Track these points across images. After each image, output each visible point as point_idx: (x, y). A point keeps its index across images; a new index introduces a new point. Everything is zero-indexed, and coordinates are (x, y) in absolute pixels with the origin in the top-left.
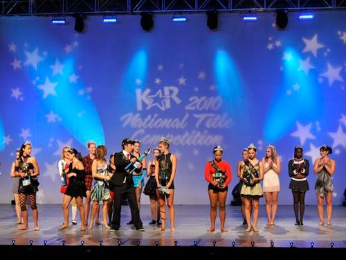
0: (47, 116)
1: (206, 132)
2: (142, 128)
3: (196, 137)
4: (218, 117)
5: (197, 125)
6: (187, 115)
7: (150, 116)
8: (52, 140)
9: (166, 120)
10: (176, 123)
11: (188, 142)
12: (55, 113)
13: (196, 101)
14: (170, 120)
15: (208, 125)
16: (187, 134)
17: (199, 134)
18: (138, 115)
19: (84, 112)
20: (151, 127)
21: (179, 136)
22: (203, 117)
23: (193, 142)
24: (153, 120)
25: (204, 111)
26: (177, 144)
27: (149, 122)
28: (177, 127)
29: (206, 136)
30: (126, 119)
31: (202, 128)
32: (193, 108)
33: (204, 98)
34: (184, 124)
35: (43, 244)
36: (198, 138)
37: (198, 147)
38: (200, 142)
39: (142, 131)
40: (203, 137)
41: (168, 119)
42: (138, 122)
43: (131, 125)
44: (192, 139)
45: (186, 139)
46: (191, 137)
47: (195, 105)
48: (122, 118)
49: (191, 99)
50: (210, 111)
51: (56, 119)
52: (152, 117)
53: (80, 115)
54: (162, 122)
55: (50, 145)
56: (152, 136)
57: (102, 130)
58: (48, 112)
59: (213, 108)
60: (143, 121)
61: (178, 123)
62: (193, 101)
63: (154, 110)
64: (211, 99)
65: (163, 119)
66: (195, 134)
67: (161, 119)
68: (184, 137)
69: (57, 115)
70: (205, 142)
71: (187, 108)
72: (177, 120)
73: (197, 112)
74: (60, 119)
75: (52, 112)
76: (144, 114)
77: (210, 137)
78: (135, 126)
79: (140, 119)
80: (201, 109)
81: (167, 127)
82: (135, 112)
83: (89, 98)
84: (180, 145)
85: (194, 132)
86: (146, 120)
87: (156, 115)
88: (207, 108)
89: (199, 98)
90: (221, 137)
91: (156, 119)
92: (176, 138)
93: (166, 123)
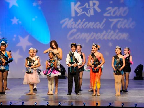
0: (12, 20)
1: (117, 31)
2: (75, 28)
3: (110, 34)
4: (126, 21)
5: (111, 26)
6: (105, 20)
7: (80, 21)
8: (15, 36)
9: (91, 23)
10: (97, 25)
11: (105, 37)
12: (17, 18)
13: (111, 10)
14: (94, 23)
15: (119, 26)
16: (104, 32)
17: (112, 32)
18: (72, 20)
19: (36, 17)
20: (81, 28)
21: (99, 34)
22: (115, 20)
23: (109, 38)
24: (82, 23)
25: (116, 17)
26: (98, 39)
27: (79, 24)
28: (98, 28)
29: (118, 33)
30: (64, 22)
31: (115, 28)
32: (109, 15)
33: (116, 8)
34: (102, 26)
35: (9, 105)
36: (112, 35)
37: (112, 41)
38: (113, 37)
39: (75, 30)
40: (115, 34)
41: (92, 22)
42: (72, 25)
43: (68, 26)
44: (108, 36)
45: (104, 35)
46: (107, 34)
47: (110, 13)
48: (62, 22)
49: (107, 9)
50: (120, 17)
51: (18, 22)
52: (82, 21)
53: (34, 20)
54: (88, 24)
55: (14, 39)
56: (81, 33)
57: (48, 29)
58: (13, 18)
59: (122, 15)
60: (76, 23)
61: (99, 25)
62: (109, 10)
63: (83, 16)
64: (121, 9)
65: (89, 23)
66: (110, 32)
67: (87, 23)
68: (103, 34)
69: (18, 20)
70: (117, 37)
71: (105, 15)
72: (98, 23)
73: (111, 17)
74: (20, 22)
75: (15, 17)
76: (76, 19)
77: (120, 34)
78: (70, 27)
79: (74, 22)
80: (114, 15)
81: (92, 27)
82: (70, 17)
83: (39, 8)
84: (100, 39)
85: (109, 31)
86: (78, 23)
87: (84, 20)
88: (118, 15)
89: (113, 8)
90: (128, 34)
91: (84, 22)
92: (97, 35)
93: (91, 25)
